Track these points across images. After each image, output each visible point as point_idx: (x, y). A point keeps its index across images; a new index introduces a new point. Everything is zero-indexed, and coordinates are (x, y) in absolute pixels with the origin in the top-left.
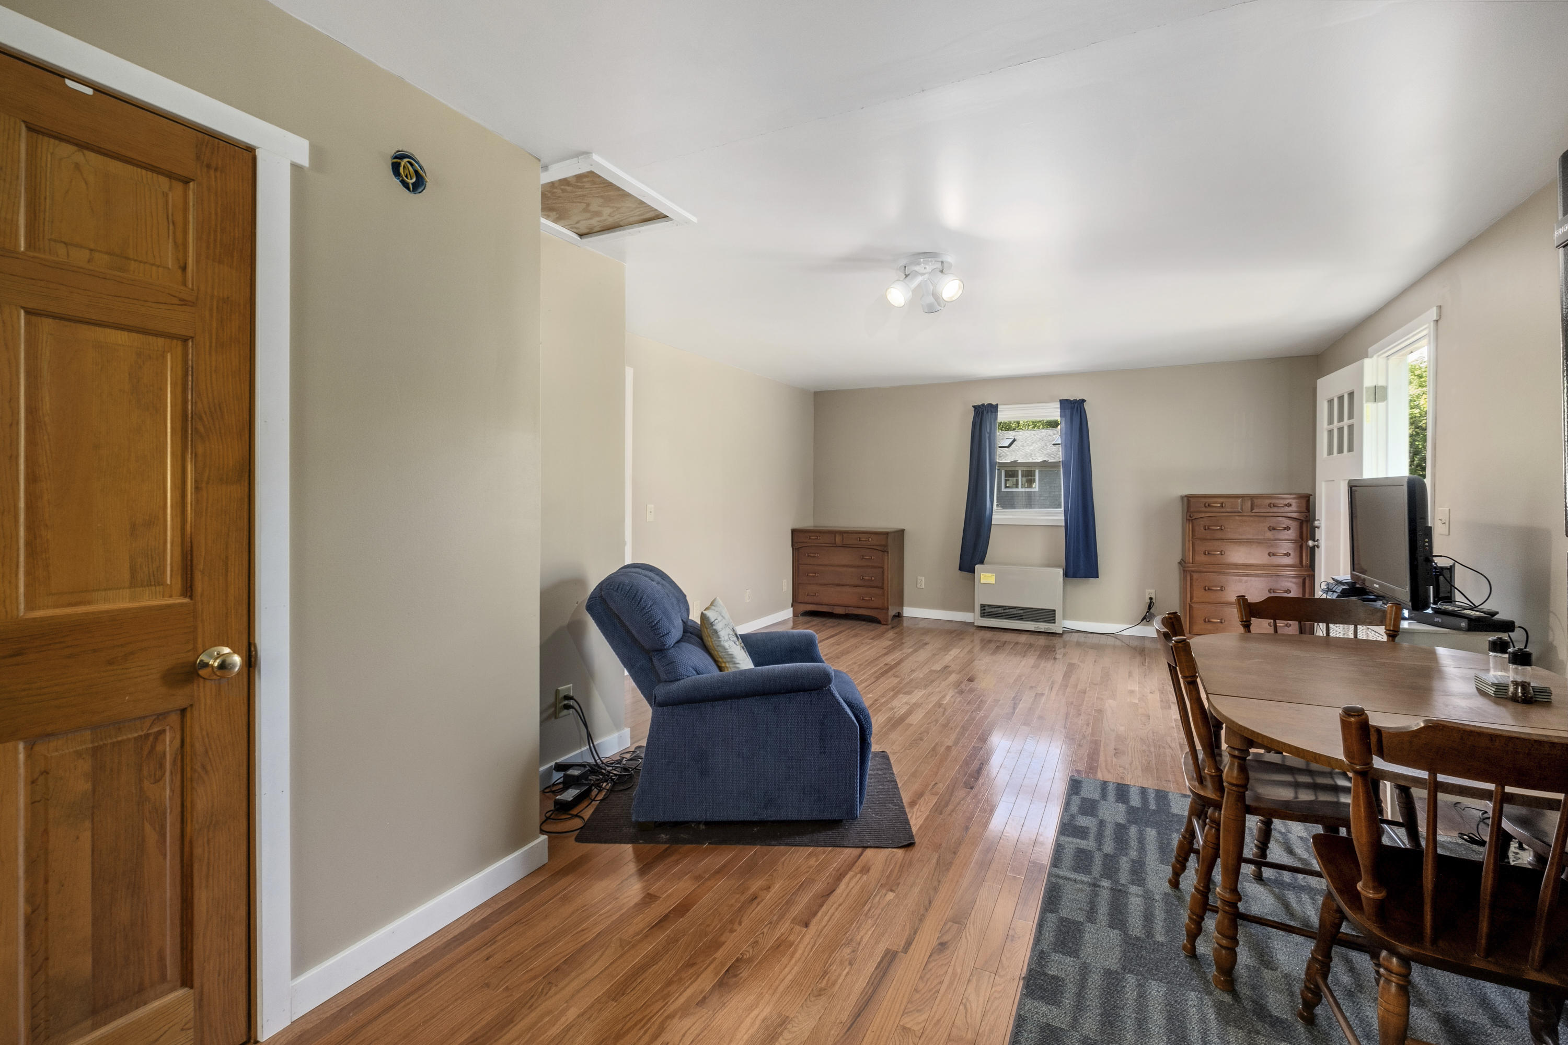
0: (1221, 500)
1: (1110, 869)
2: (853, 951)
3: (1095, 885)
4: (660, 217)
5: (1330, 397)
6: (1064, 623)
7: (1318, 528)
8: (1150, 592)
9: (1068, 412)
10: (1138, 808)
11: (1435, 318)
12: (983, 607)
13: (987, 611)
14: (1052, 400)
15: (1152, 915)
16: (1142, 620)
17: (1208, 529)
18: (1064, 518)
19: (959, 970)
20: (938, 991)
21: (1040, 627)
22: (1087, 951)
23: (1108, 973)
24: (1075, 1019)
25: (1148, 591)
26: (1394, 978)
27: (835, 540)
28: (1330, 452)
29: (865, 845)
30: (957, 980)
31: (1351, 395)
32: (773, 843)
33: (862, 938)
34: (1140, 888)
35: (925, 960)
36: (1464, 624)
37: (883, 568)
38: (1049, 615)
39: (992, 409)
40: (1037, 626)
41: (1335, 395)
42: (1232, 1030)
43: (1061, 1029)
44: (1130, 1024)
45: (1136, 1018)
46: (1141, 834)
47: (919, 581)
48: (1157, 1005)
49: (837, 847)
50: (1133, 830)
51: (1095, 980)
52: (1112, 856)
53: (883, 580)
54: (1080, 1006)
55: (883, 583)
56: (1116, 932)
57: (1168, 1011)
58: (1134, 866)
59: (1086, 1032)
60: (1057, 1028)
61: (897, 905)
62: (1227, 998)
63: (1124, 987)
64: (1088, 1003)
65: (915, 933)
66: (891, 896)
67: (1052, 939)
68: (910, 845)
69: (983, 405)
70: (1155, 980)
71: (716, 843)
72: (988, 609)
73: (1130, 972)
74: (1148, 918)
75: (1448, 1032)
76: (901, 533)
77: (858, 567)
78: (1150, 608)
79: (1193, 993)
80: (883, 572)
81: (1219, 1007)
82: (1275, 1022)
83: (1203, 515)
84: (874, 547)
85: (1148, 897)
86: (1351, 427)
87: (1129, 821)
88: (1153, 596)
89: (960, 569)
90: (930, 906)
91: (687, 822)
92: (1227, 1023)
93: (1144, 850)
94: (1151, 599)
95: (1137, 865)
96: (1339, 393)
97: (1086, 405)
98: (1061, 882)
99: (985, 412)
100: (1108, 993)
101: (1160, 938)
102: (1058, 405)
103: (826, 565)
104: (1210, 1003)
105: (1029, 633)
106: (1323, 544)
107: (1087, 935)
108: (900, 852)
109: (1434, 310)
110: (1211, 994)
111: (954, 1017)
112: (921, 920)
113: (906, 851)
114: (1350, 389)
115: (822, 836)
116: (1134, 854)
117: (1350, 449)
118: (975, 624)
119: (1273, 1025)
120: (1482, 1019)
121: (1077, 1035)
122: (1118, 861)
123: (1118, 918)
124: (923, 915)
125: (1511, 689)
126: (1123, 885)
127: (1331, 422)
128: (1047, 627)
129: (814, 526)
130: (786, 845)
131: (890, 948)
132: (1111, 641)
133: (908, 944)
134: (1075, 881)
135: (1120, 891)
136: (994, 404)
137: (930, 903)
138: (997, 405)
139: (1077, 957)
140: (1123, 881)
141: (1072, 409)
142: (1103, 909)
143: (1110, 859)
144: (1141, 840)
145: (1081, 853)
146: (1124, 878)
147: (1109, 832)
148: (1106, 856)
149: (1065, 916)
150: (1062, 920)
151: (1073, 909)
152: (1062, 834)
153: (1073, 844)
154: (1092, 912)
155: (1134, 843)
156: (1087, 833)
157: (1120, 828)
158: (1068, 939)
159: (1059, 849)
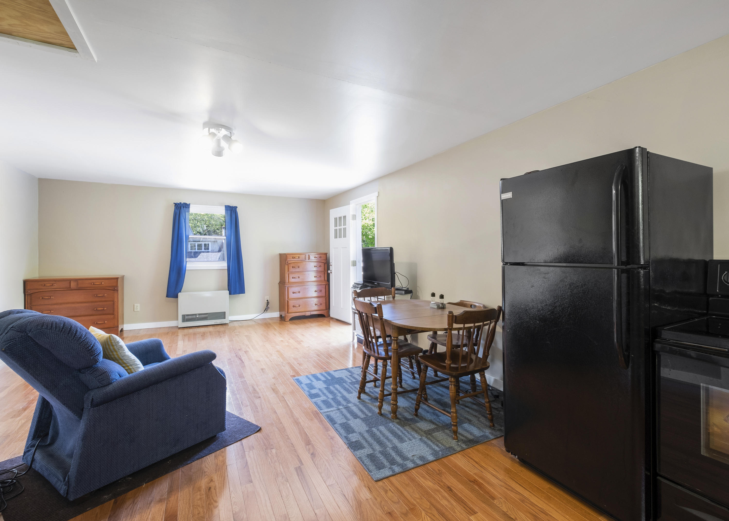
0: (298, 256)
1: (337, 402)
2: (283, 477)
3: (339, 409)
4: (72, 48)
5: (336, 217)
6: (230, 318)
7: (331, 266)
8: (267, 298)
9: (229, 212)
10: (326, 380)
11: (377, 196)
12: (184, 316)
13: (186, 318)
14: (221, 205)
15: (362, 409)
16: (264, 311)
17: (294, 267)
18: (227, 265)
19: (327, 458)
20: (327, 468)
21: (217, 322)
22: (356, 429)
23: (367, 431)
24: (372, 448)
25: (266, 297)
26: (453, 383)
27: (70, 285)
28: (336, 237)
29: (240, 439)
30: (329, 461)
31: (345, 217)
32: (189, 462)
33: (280, 470)
34: (351, 404)
35: (313, 463)
36: (403, 292)
37: (114, 301)
38: (222, 315)
39: (186, 206)
40: (215, 322)
41: (338, 216)
42: (405, 427)
43: (372, 453)
44: (385, 440)
45: (385, 438)
46: (334, 387)
47: (135, 307)
48: (386, 432)
49: (226, 446)
50: (331, 388)
51: (366, 435)
52: (334, 398)
53: (114, 308)
54: (370, 445)
55: (114, 311)
56: (357, 419)
57: (390, 432)
58: (342, 398)
59: (378, 450)
60: (371, 454)
61: (280, 452)
62: (398, 421)
63: (375, 432)
64: (371, 442)
65: (299, 457)
66: (274, 451)
67: (343, 431)
68: (260, 430)
69: (181, 203)
70: (379, 426)
71: (151, 481)
72: (186, 317)
73: (372, 428)
74: (362, 411)
75: (437, 403)
76: (123, 277)
77: (92, 302)
78: (267, 305)
79: (390, 424)
80: (114, 304)
81: (398, 423)
82: (411, 420)
83: (292, 262)
84: (107, 288)
85: (355, 405)
86: (345, 229)
87: (327, 385)
88: (268, 300)
89: (167, 296)
90: (293, 445)
91: (117, 481)
92: (403, 426)
93: (340, 392)
94: (267, 301)
96: (340, 216)
97: (238, 210)
98: (328, 413)
99: (182, 208)
100: (373, 437)
101: (370, 415)
102: (224, 208)
103: (61, 304)
104: (396, 424)
105: (212, 326)
106: (333, 272)
107: (351, 424)
108: (258, 434)
109: (377, 193)
110: (394, 422)
111: (341, 472)
112: (295, 451)
113: (260, 432)
114: (344, 215)
115: (212, 446)
116: (339, 394)
117: (345, 236)
118: (179, 327)
119: (411, 421)
120: (440, 397)
121: (377, 452)
122: (337, 399)
123: (354, 415)
124: (294, 450)
125: (440, 305)
127: (336, 226)
128: (221, 321)
129: (39, 277)
130: (198, 459)
131: (296, 467)
132: (250, 323)
133: (301, 461)
134: (332, 411)
135: (347, 407)
136: (188, 203)
137: (292, 444)
138: (189, 204)
139: (355, 432)
140: (345, 404)
141: (231, 211)
142: (348, 415)
143: (334, 399)
144: (337, 390)
145: (324, 402)
146: (344, 403)
147: (325, 391)
148: (332, 399)
149: (340, 423)
150: (340, 424)
151: (339, 420)
152: (312, 398)
153: (318, 400)
154: (346, 417)
155: (336, 391)
156: (319, 395)
157: (327, 388)
158: (348, 429)
159: (316, 403)
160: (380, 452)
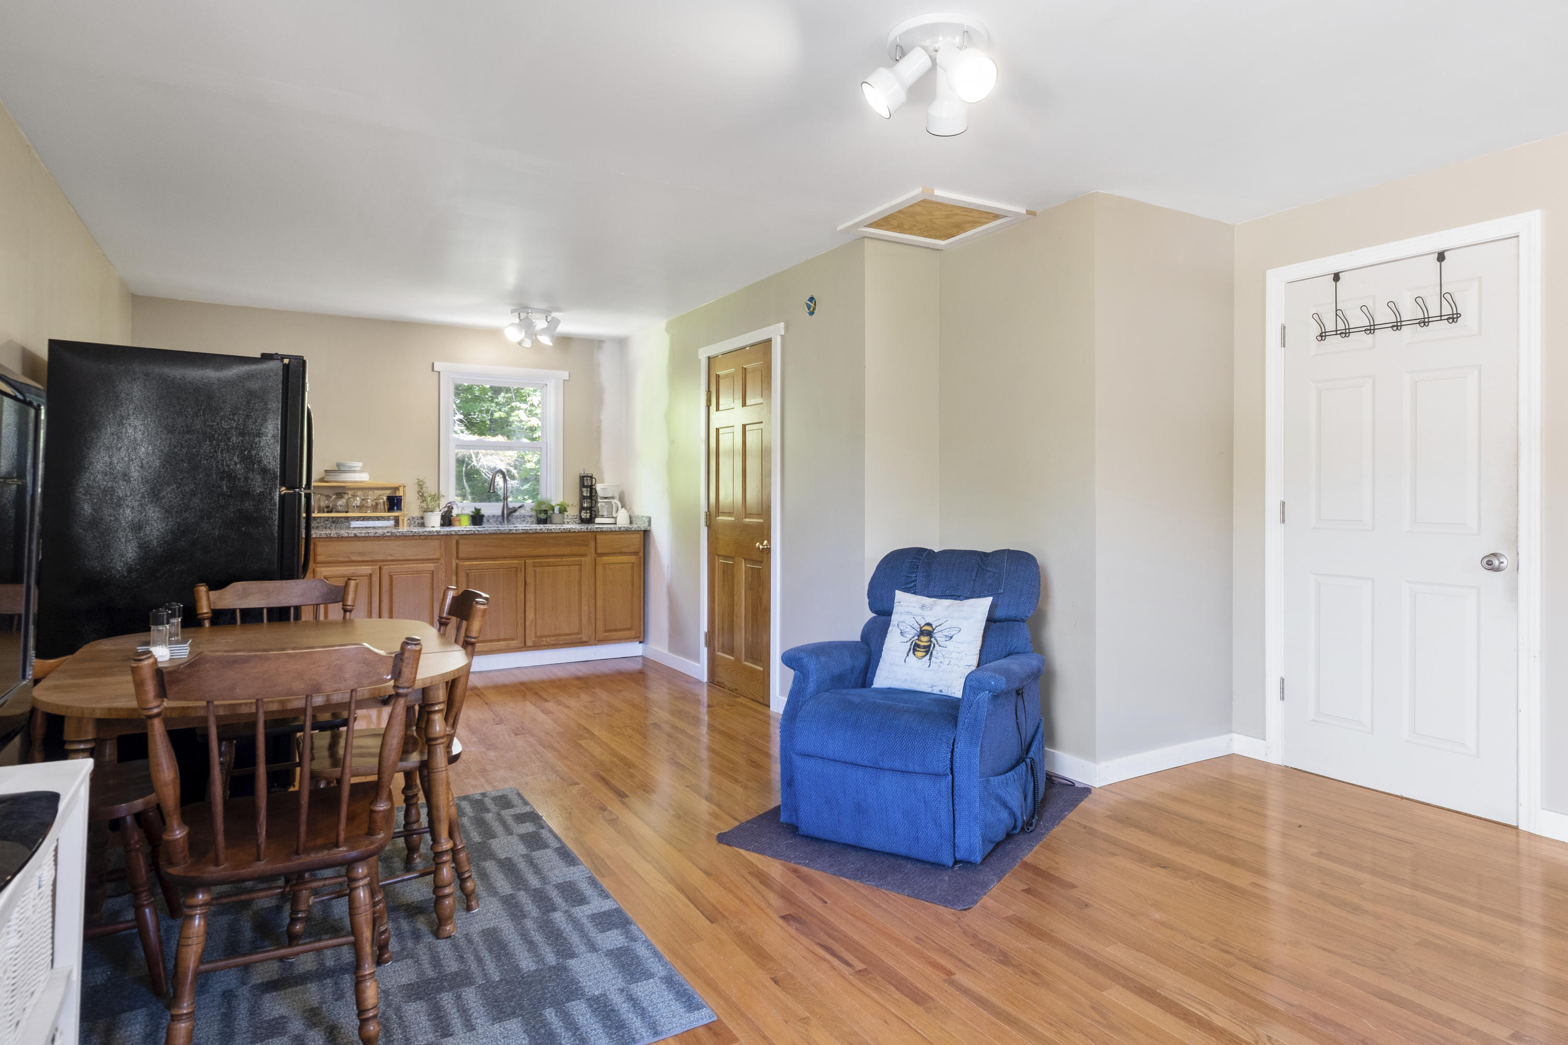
1: (540, 897)
3: (542, 879)
10: (568, 1000)
23: (494, 836)
34: (503, 894)
46: (539, 958)
50: (551, 959)
52: (549, 912)
56: (503, 857)
58: (521, 911)
59: (490, 814)
87: (565, 968)
93: (522, 935)
95: (519, 914)
98: (572, 869)
107: (522, 847)
116: (529, 924)
121: (494, 811)
122: (540, 909)
123: (508, 867)
126: (519, 889)
134: (561, 875)
135: (519, 885)
140: (522, 894)
142: (522, 865)
143: (547, 906)
144: (532, 946)
145: (582, 900)
146: (523, 897)
147: (575, 939)
148: (555, 910)
149: (547, 850)
150: (546, 846)
151: (547, 858)
152: (618, 911)
153: (597, 905)
154: (531, 862)
155: (538, 938)
156: (597, 925)
157: (566, 952)
158: (534, 841)
159: (605, 895)
160: (488, 811)
